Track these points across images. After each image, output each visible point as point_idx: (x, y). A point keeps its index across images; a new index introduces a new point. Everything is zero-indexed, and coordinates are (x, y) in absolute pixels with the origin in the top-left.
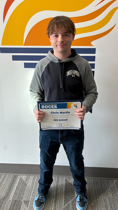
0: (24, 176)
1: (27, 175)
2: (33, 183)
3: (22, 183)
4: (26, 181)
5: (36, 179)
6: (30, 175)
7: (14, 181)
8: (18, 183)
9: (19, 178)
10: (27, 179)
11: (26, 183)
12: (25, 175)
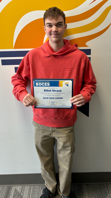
0: (19, 187)
1: (22, 185)
2: (29, 194)
3: (18, 195)
4: (21, 192)
5: (32, 190)
6: (25, 185)
7: (8, 193)
8: (13, 195)
9: (14, 190)
10: (22, 190)
11: (22, 195)
12: (20, 185)
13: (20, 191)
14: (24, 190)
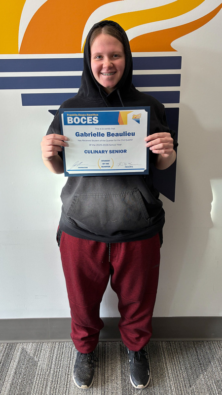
0: (31, 344)
1: (37, 341)
2: (50, 358)
6: (43, 341)
7: (8, 356)
9: (20, 350)
10: (37, 351)
11: (36, 359)
12: (33, 341)
13: (33, 352)
14: (40, 352)
